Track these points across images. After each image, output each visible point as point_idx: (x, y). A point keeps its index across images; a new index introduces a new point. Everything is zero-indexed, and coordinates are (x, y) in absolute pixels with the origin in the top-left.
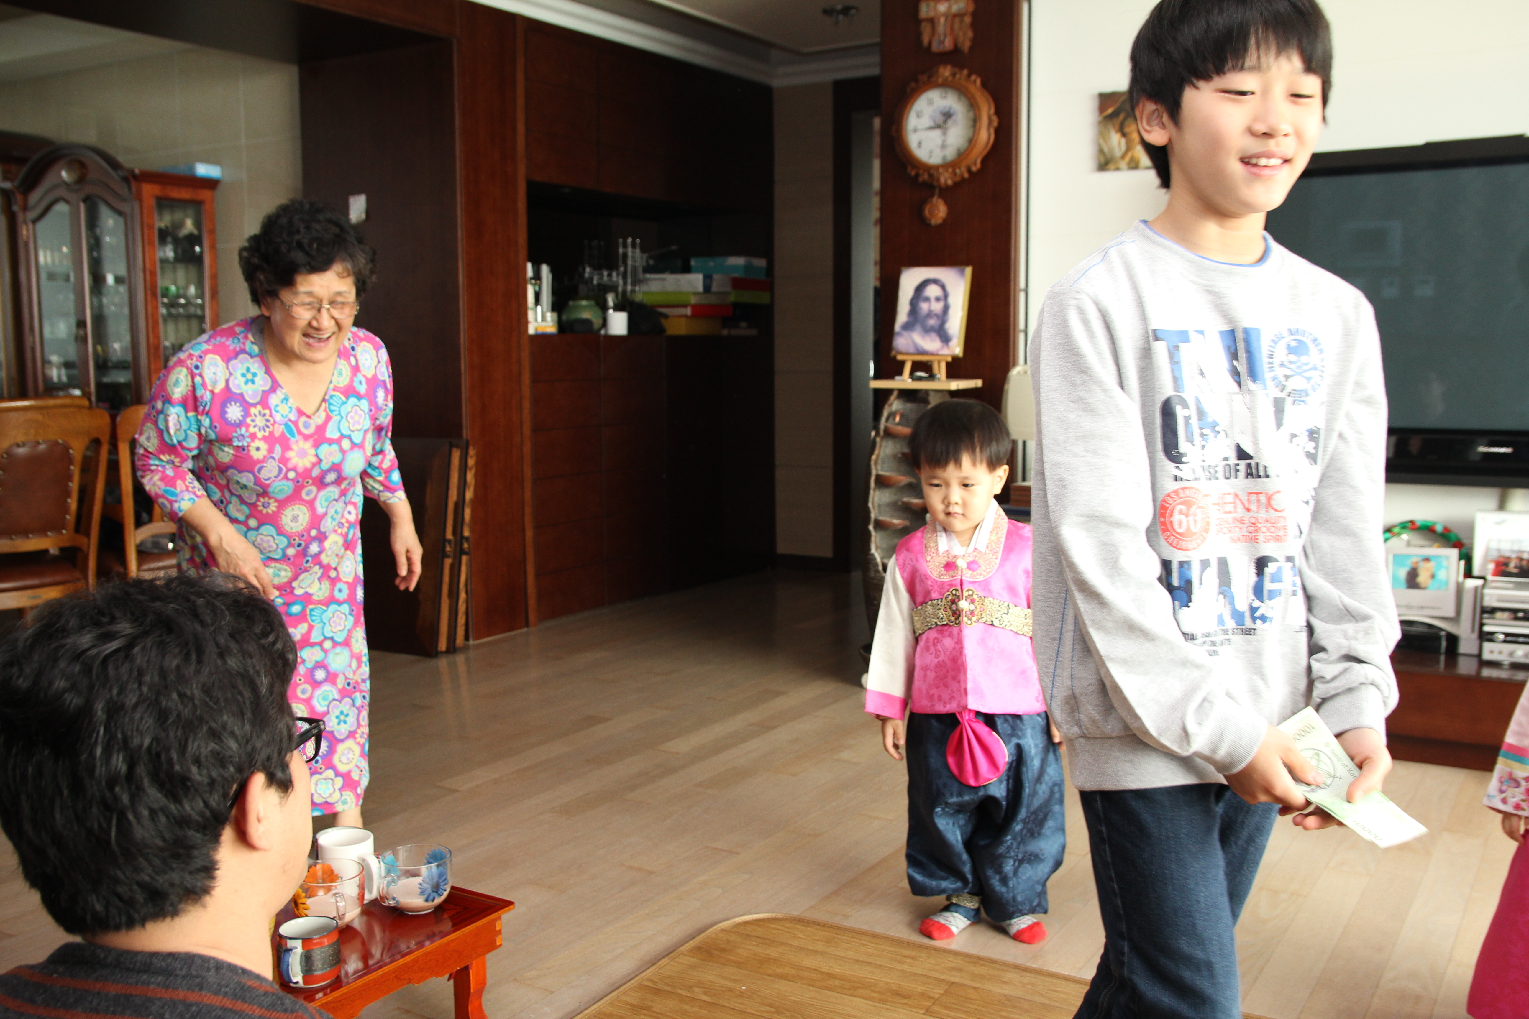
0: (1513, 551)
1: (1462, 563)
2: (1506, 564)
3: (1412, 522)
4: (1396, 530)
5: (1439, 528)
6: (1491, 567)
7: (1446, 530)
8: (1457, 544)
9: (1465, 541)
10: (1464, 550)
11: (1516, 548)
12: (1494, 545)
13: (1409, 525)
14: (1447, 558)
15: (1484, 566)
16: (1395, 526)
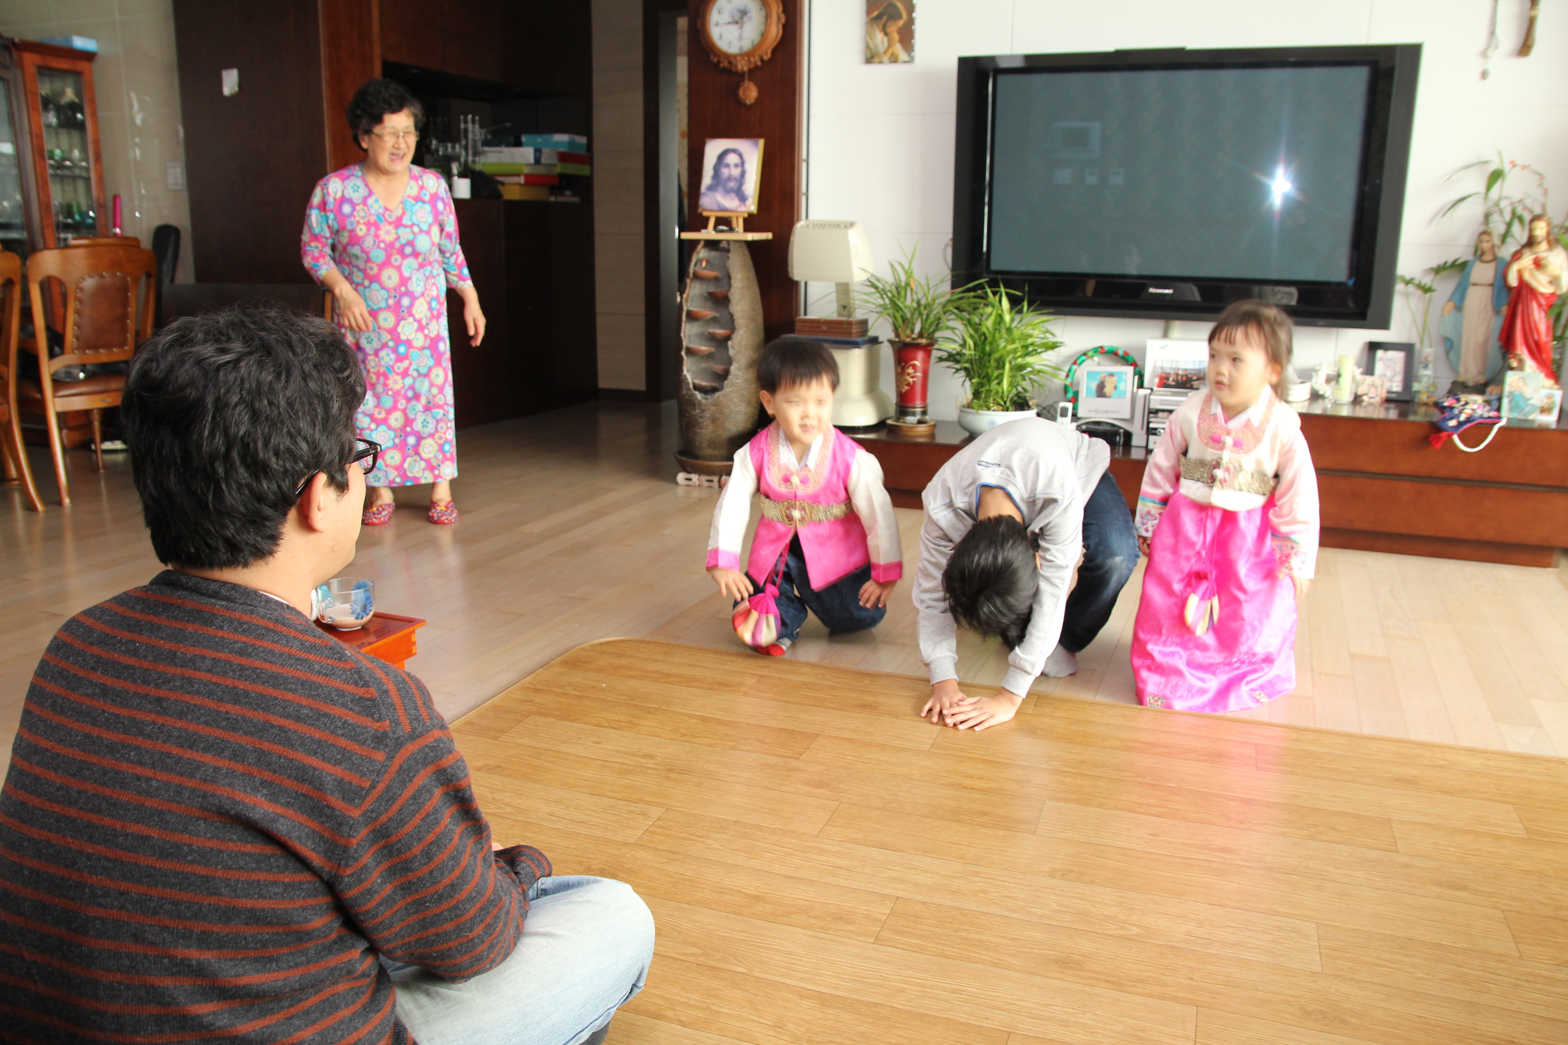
0: (1171, 369)
1: (1136, 377)
2: (1168, 379)
3: (1102, 347)
4: (1090, 354)
5: (1121, 353)
6: (1157, 380)
7: (1126, 353)
8: (1134, 364)
9: (1139, 362)
10: (1138, 369)
11: (1174, 366)
12: (1159, 364)
13: (1100, 350)
14: (1126, 373)
15: (1151, 380)
16: (1089, 351)
